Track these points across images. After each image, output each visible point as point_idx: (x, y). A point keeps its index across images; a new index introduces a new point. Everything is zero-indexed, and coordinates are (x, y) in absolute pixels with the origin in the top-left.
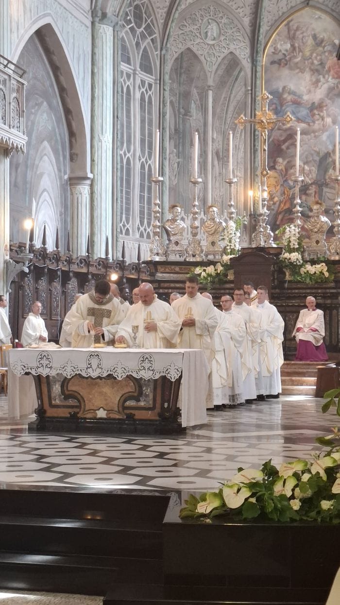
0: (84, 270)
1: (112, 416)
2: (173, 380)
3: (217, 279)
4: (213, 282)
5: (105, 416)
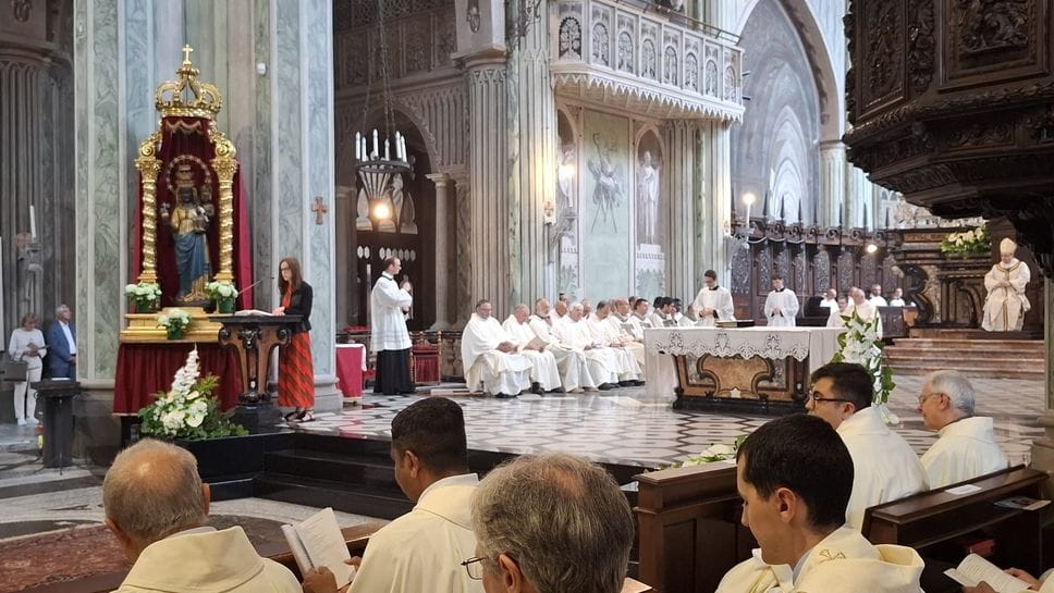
0: (837, 242)
1: (747, 396)
2: (800, 360)
3: (975, 247)
4: (970, 251)
5: (739, 397)
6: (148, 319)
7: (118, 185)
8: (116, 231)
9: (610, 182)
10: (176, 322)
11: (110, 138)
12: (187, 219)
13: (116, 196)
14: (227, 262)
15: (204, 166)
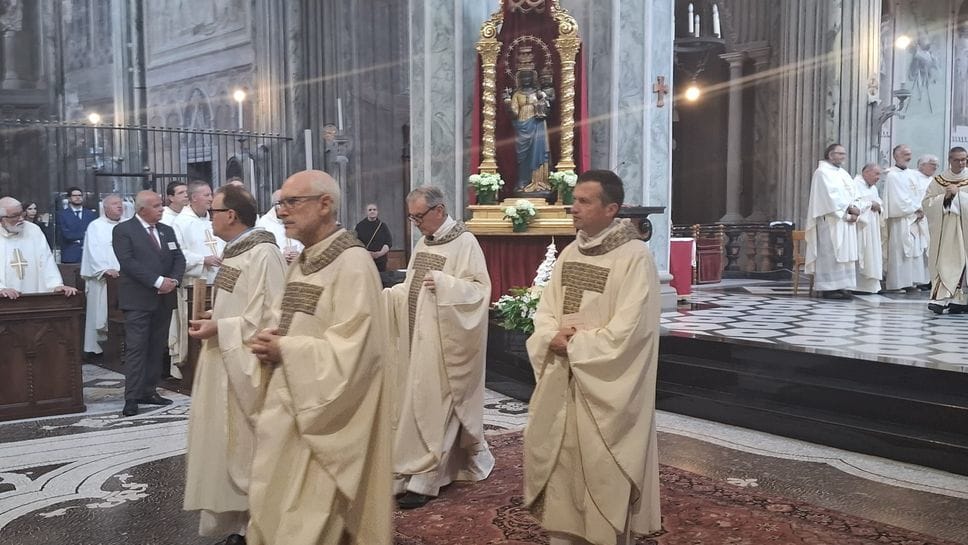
6: (491, 210)
7: (454, 71)
8: (451, 120)
9: (926, 56)
10: (523, 213)
11: (446, 21)
12: (527, 104)
13: (451, 82)
14: (569, 149)
15: (545, 47)
